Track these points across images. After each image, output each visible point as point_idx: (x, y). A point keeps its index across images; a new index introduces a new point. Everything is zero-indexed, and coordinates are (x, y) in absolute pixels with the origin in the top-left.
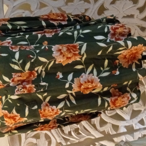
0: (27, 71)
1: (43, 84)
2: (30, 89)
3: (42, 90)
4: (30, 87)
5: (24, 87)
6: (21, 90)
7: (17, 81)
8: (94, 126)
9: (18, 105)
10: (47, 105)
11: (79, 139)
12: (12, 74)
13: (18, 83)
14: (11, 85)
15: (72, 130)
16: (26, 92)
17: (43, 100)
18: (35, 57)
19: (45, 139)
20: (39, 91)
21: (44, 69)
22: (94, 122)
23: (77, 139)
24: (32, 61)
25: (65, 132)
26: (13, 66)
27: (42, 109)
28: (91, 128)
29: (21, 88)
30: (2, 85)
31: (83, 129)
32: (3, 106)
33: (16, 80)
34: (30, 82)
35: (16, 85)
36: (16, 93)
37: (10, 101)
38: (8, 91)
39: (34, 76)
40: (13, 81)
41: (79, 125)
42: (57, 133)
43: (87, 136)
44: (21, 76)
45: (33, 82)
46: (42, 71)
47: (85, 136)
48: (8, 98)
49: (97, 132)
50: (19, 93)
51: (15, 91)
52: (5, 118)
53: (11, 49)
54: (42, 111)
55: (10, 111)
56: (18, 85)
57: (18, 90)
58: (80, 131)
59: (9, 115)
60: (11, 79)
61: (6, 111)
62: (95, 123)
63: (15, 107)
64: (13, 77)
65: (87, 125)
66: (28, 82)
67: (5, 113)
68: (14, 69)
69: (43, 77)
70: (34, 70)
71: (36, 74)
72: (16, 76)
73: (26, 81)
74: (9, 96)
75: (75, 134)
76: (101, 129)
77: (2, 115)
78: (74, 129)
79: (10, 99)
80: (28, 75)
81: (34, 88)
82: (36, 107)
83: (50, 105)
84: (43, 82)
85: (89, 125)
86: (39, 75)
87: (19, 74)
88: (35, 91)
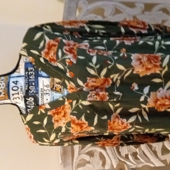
0: (102, 77)
1: (117, 93)
2: (103, 96)
3: (115, 100)
4: (103, 95)
5: (97, 94)
6: (93, 96)
7: (91, 87)
8: (155, 153)
9: (88, 112)
10: (117, 117)
11: (136, 165)
12: (88, 78)
13: (92, 89)
14: (84, 89)
15: (129, 153)
16: (98, 99)
17: (113, 111)
18: (113, 64)
19: (99, 159)
20: (112, 100)
21: (119, 78)
22: (155, 148)
23: (134, 164)
24: (110, 67)
25: (122, 154)
26: (89, 70)
27: (111, 121)
28: (151, 155)
29: (94, 94)
30: (74, 88)
31: (142, 154)
32: (72, 111)
33: (90, 85)
34: (104, 90)
35: (89, 90)
36: (88, 99)
37: (80, 106)
38: (80, 96)
39: (108, 84)
40: (87, 86)
41: (138, 149)
42: (112, 153)
43: (147, 162)
44: (95, 82)
45: (107, 90)
46: (117, 79)
47: (144, 163)
48: (79, 103)
49: (158, 160)
50: (91, 99)
51: (88, 97)
52: (72, 124)
53: (88, 53)
54: (111, 123)
55: (79, 118)
56: (91, 91)
57: (91, 96)
58: (138, 156)
59: (77, 121)
60: (86, 84)
61: (75, 117)
62: (157, 150)
63: (84, 114)
64: (88, 81)
65: (147, 150)
66: (102, 89)
67: (73, 119)
68: (89, 73)
69: (118, 86)
70: (109, 77)
71: (111, 82)
72: (90, 81)
73: (99, 88)
74: (80, 101)
75: (132, 158)
76: (163, 158)
77: (69, 121)
78: (132, 153)
79: (81, 104)
80: (102, 82)
81: (107, 97)
82: (105, 117)
83: (120, 118)
84: (117, 91)
85: (149, 151)
86: (114, 84)
87: (94, 80)
88: (107, 99)
